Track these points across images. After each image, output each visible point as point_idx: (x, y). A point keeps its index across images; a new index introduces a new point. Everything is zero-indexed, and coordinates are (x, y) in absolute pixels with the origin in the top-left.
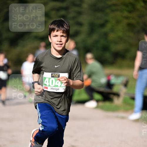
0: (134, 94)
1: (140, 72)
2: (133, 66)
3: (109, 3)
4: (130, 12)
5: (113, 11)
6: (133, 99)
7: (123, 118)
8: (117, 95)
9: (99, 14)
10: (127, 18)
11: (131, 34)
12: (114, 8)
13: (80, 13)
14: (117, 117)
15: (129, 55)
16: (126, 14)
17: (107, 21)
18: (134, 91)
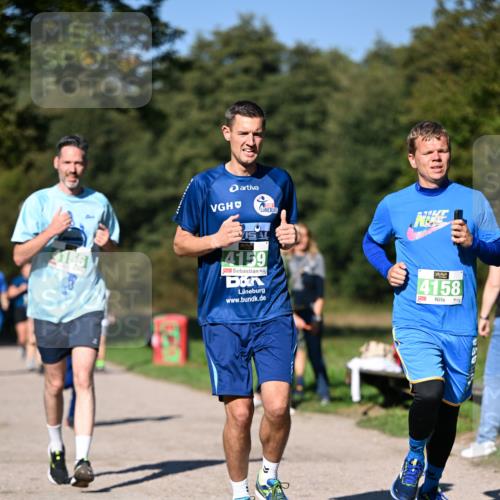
3: (404, 120)
9: (374, 153)
13: (317, 150)
17: (397, 173)
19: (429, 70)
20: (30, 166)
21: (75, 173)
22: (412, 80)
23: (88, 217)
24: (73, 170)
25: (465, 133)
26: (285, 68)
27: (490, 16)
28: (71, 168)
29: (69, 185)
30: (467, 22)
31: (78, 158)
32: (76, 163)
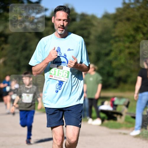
0: (135, 114)
1: (140, 95)
2: (134, 90)
3: (113, 35)
4: (131, 42)
5: (116, 42)
6: (134, 118)
7: (125, 134)
8: (121, 114)
9: (104, 45)
10: (128, 48)
11: (132, 62)
12: (117, 39)
14: (120, 133)
15: (130, 80)
16: (127, 44)
17: (111, 51)
18: (135, 111)
19: (121, 21)
20: (3, 49)
21: (63, 26)
22: (115, 23)
23: (69, 50)
24: (62, 25)
25: (131, 39)
26: (78, 20)
27: (138, 5)
28: (61, 23)
29: (60, 32)
30: (132, 6)
31: (65, 18)
32: (64, 20)
